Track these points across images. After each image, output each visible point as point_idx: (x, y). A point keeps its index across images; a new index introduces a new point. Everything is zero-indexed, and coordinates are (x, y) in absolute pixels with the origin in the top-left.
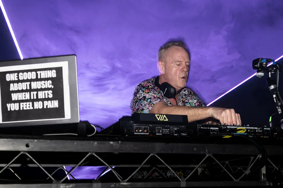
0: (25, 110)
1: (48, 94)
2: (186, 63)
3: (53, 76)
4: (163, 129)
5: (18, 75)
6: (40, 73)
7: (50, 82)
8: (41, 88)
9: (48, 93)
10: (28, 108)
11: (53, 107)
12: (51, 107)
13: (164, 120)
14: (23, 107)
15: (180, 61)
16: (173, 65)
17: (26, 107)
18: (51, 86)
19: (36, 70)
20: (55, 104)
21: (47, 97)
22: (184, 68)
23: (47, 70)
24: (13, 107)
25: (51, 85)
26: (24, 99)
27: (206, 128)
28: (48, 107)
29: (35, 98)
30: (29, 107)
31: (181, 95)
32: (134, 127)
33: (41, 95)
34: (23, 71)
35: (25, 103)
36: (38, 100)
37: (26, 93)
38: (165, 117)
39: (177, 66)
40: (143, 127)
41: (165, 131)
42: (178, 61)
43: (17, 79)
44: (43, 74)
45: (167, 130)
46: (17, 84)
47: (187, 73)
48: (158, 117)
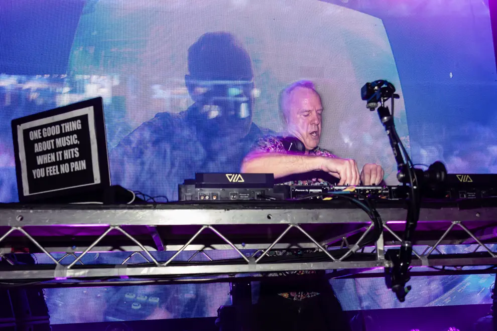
0: (51, 176)
1: (74, 153)
2: (316, 112)
3: (79, 128)
4: (240, 194)
5: (41, 132)
6: (64, 126)
7: (75, 136)
8: (67, 145)
9: (74, 151)
10: (54, 174)
11: (80, 169)
12: (78, 170)
13: (239, 181)
14: (49, 173)
15: (309, 111)
16: (298, 116)
17: (52, 172)
18: (76, 142)
19: (59, 123)
20: (82, 165)
21: (73, 157)
22: (314, 120)
23: (71, 121)
24: (39, 173)
25: (76, 140)
26: (49, 161)
27: (303, 191)
28: (76, 170)
29: (61, 159)
30: (55, 172)
32: (199, 192)
33: (67, 155)
34: (46, 126)
35: (51, 168)
36: (64, 161)
37: (51, 154)
39: (305, 118)
40: (211, 192)
41: (243, 197)
42: (306, 111)
43: (40, 137)
44: (68, 127)
46: (41, 143)
47: (319, 126)
48: (230, 177)
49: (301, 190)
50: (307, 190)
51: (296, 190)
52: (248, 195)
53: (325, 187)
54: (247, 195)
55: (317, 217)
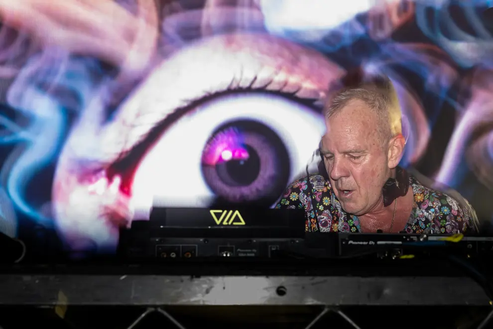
4: (239, 250)
13: (235, 223)
27: (365, 243)
31: (415, 218)
32: (157, 245)
38: (237, 216)
40: (181, 245)
41: (245, 255)
45: (249, 253)
48: (218, 215)
49: (361, 243)
50: (371, 243)
51: (350, 242)
52: (255, 251)
53: (408, 236)
54: (252, 252)
55: (379, 293)
